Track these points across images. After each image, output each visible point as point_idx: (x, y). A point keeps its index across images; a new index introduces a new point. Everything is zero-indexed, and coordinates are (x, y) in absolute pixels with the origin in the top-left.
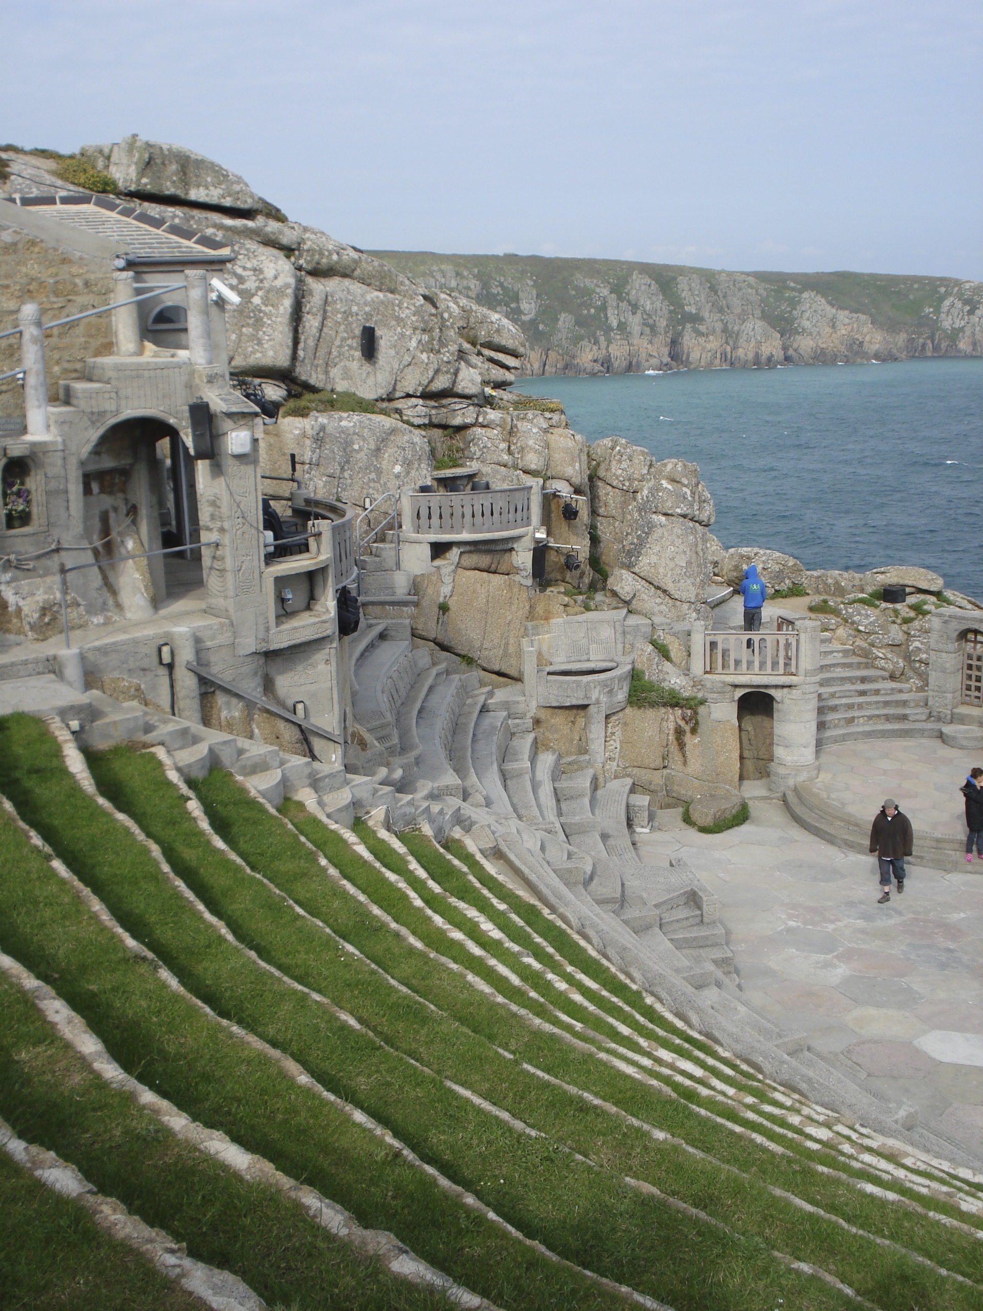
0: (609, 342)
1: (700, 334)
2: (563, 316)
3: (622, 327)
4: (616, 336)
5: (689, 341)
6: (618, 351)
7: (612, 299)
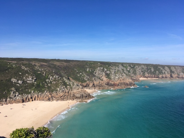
0: (163, 75)
1: (174, 74)
2: (157, 71)
3: (164, 73)
4: (164, 74)
5: (173, 75)
6: (164, 76)
7: (163, 70)
